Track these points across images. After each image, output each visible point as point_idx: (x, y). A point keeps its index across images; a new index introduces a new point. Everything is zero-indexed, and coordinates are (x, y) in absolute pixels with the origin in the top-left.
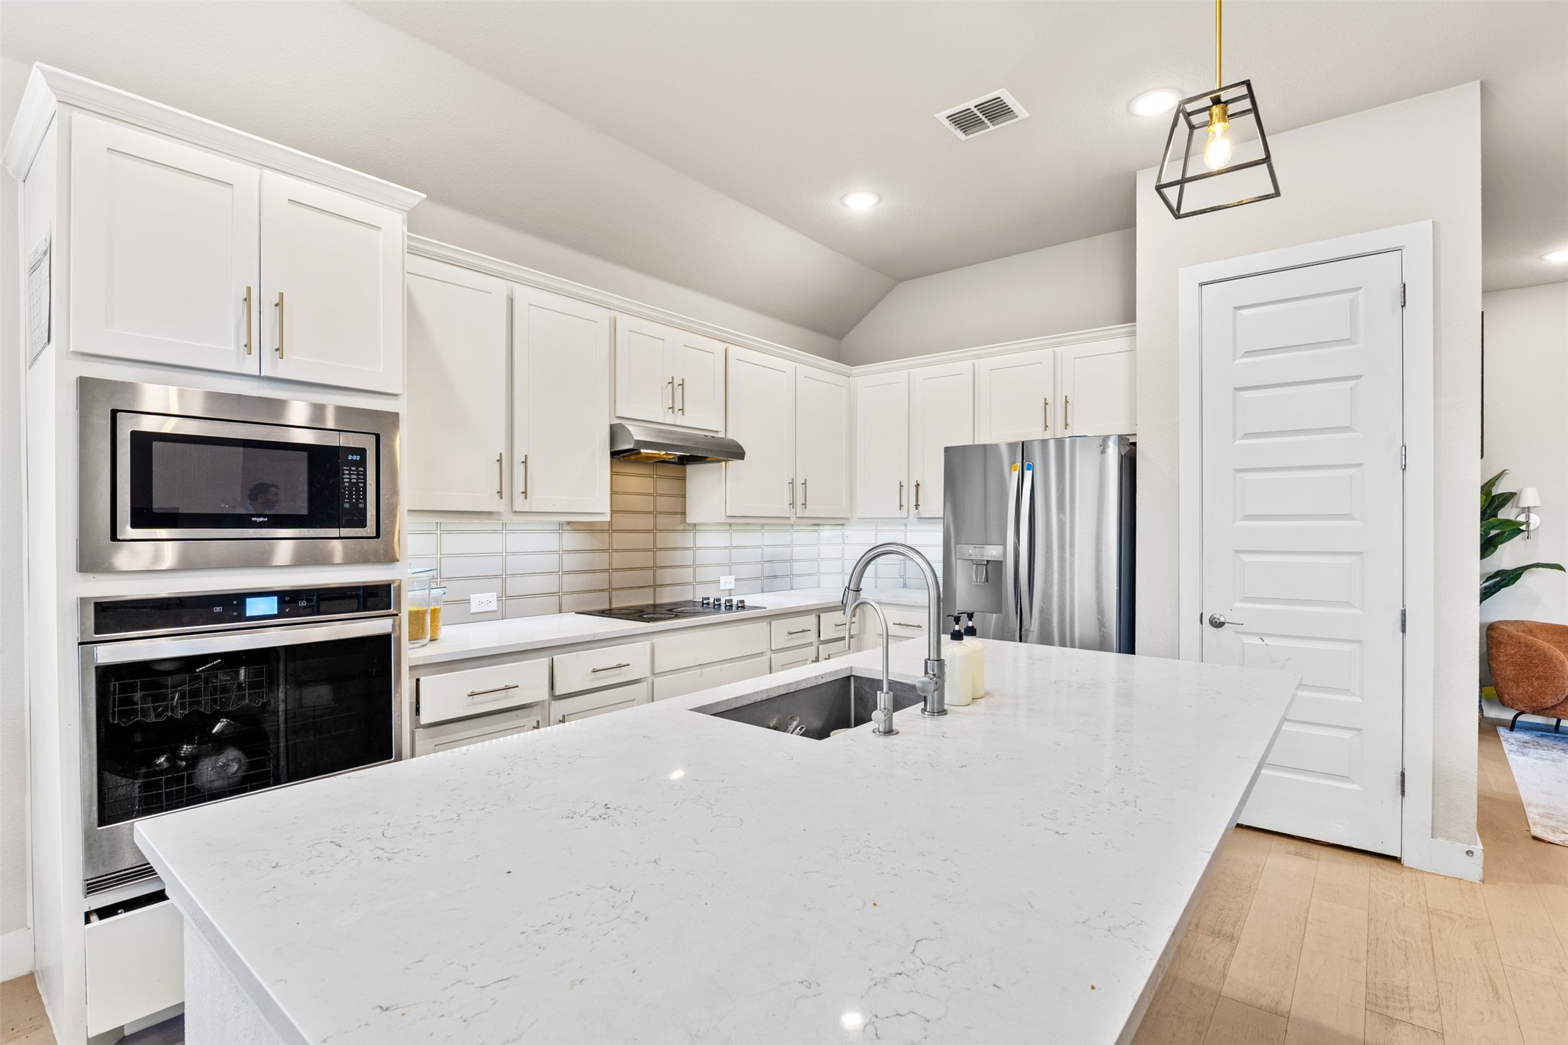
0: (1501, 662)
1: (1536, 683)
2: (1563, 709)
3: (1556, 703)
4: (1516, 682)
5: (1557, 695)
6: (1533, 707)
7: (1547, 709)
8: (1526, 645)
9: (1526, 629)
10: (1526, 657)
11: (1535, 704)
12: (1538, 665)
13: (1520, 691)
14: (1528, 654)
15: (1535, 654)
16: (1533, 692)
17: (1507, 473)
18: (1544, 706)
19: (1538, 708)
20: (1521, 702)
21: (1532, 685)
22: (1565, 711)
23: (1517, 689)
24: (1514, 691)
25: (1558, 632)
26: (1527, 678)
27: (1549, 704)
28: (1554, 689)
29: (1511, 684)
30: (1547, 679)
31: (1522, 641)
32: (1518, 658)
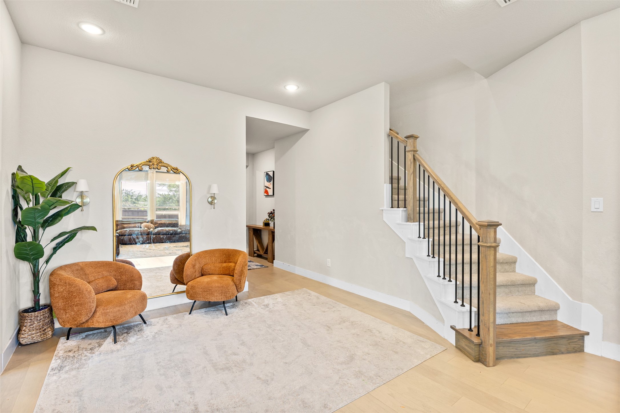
0: (56, 297)
1: (75, 309)
2: (92, 321)
3: (87, 319)
4: (65, 310)
5: (87, 314)
6: (76, 324)
7: (84, 323)
8: (69, 284)
9: (79, 268)
10: (70, 292)
11: (76, 323)
12: (76, 297)
13: (67, 315)
14: (71, 290)
15: (74, 290)
16: (74, 314)
17: (71, 170)
18: (81, 322)
19: (78, 324)
20: (68, 323)
21: (73, 310)
22: (93, 322)
23: (66, 315)
24: (64, 316)
25: (98, 266)
26: (71, 306)
27: (84, 320)
28: (86, 311)
29: (62, 311)
30: (81, 305)
31: (67, 281)
32: (65, 294)
